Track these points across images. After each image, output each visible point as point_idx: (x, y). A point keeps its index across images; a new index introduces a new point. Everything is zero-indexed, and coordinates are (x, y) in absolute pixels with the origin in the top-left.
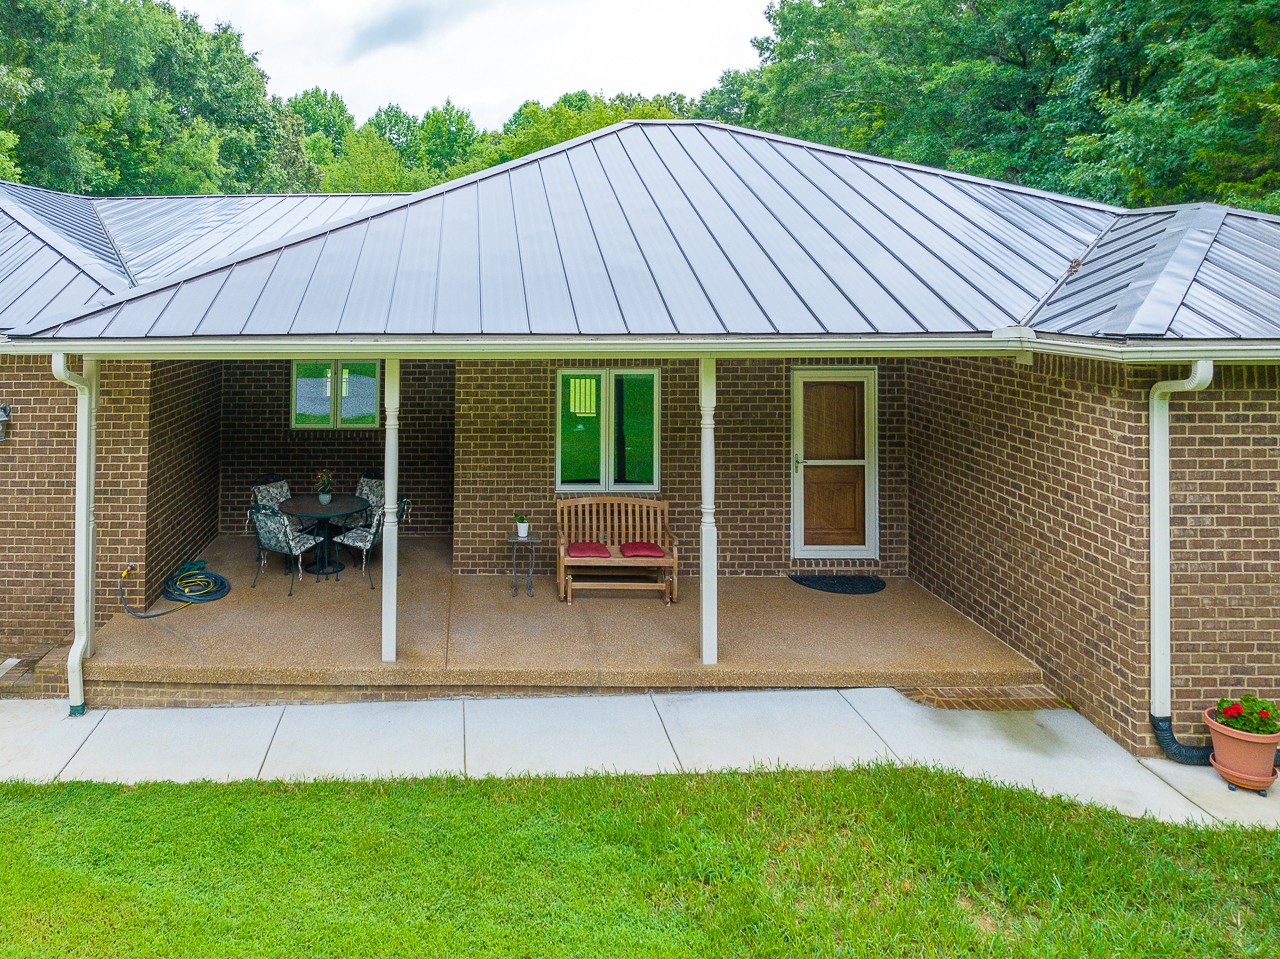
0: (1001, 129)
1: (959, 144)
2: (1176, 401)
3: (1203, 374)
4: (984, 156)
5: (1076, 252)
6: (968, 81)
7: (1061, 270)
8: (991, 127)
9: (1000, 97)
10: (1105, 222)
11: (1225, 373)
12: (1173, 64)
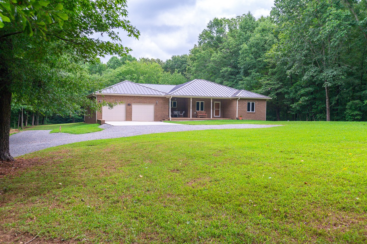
0: (231, 78)
1: (225, 80)
2: (238, 100)
3: (239, 98)
4: (229, 82)
5: (235, 93)
6: (227, 71)
7: (233, 94)
8: (230, 78)
9: (232, 74)
10: (237, 91)
11: (241, 99)
12: (251, 73)
